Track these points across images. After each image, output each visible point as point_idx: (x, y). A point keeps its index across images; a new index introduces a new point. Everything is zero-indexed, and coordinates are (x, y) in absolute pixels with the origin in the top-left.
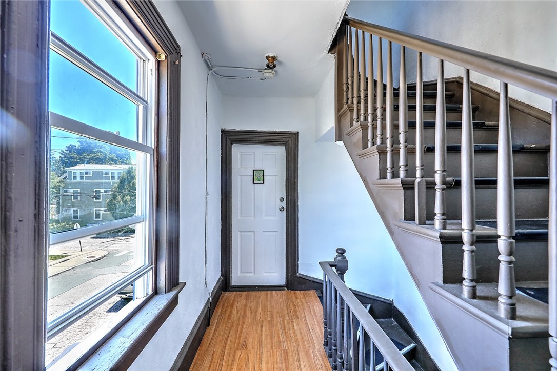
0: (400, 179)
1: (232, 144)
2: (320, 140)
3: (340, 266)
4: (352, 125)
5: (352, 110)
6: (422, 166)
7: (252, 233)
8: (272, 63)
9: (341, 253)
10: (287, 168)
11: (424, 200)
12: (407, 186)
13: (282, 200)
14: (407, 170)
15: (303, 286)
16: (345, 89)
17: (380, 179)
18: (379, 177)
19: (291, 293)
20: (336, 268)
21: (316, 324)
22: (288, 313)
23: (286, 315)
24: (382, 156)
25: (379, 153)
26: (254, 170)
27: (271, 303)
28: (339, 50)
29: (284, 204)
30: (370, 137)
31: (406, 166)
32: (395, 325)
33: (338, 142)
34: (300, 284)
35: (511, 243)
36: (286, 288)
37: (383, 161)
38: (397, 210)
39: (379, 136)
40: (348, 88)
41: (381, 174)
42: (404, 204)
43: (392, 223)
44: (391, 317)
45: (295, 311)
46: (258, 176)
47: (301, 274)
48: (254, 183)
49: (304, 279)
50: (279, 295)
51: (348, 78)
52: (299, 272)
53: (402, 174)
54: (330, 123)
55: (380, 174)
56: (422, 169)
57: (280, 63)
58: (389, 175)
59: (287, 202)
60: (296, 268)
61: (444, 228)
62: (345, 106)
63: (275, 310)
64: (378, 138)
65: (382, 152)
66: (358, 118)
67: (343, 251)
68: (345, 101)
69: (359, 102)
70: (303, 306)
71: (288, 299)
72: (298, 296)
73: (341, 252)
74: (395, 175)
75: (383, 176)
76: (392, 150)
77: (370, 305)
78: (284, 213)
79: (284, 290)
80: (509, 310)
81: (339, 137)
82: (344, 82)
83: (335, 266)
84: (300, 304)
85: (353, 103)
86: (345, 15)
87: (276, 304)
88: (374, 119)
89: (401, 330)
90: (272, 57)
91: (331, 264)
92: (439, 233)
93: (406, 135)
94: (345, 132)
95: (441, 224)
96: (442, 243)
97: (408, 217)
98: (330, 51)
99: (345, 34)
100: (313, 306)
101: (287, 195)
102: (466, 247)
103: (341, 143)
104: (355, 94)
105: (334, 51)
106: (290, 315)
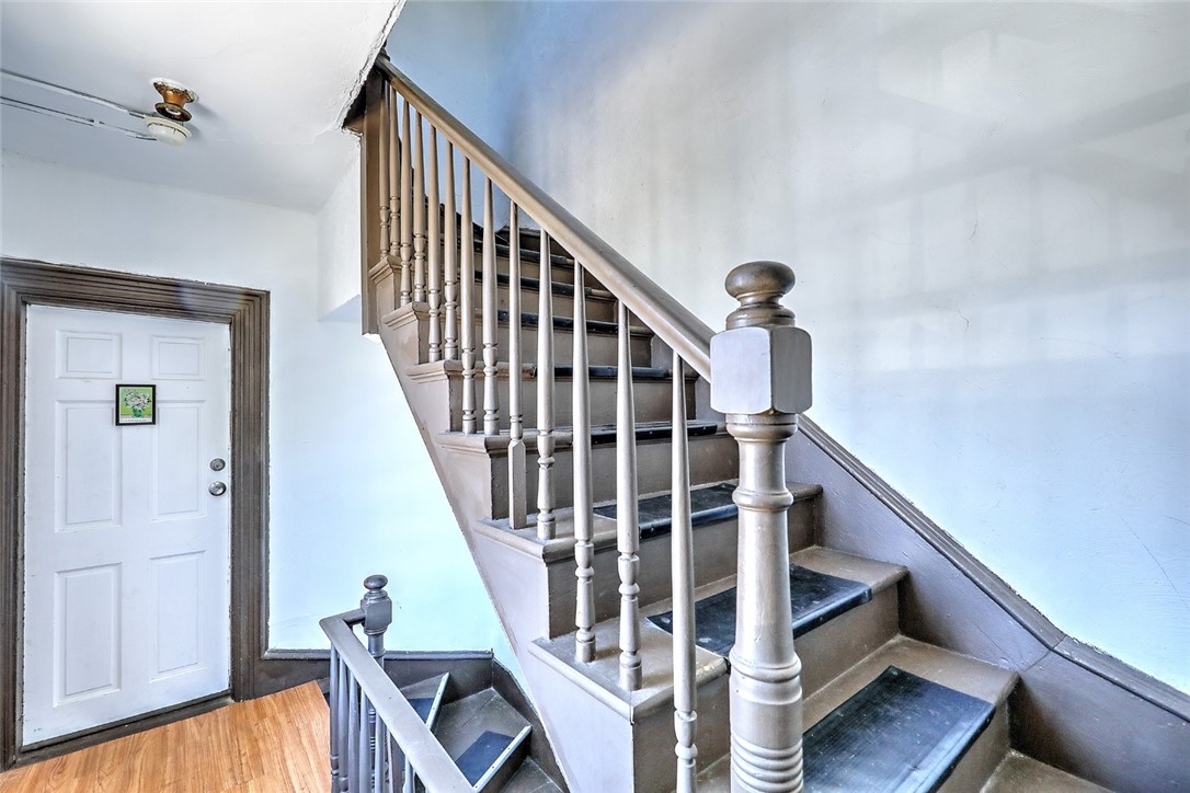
0: (484, 436)
1: (25, 303)
2: (328, 318)
3: (374, 617)
4: (397, 305)
5: (397, 271)
6: (520, 416)
7: (111, 570)
8: (175, 106)
9: (376, 588)
10: (233, 382)
11: (523, 482)
12: (496, 452)
13: (217, 466)
14: (496, 419)
15: (282, 681)
16: (383, 219)
17: (452, 430)
18: (449, 428)
19: (244, 708)
20: (363, 624)
21: (314, 770)
22: (231, 770)
23: (228, 776)
24: (455, 382)
25: (449, 377)
26: (118, 386)
27: (176, 758)
28: (368, 125)
29: (225, 477)
30: (433, 338)
31: (495, 411)
32: (497, 699)
33: (368, 335)
34: (275, 675)
35: (634, 563)
36: (230, 700)
37: (456, 394)
38: (481, 499)
39: (449, 341)
40: (389, 219)
41: (454, 421)
42: (493, 486)
43: (473, 524)
44: (487, 686)
45: (256, 756)
46: (130, 401)
47: (277, 651)
48: (118, 423)
49: (286, 659)
50: (206, 726)
51: (389, 199)
52: (271, 646)
53: (488, 427)
54: (349, 287)
55: (451, 420)
56: (520, 422)
57: (205, 112)
58: (467, 426)
59: (233, 472)
60: (263, 637)
61: (552, 536)
62: (384, 260)
63: (190, 773)
64: (447, 345)
65: (454, 375)
66: (411, 292)
67: (382, 581)
68: (383, 246)
69: (412, 257)
70: (279, 733)
71: (235, 727)
72: (268, 711)
73: (377, 584)
74: (477, 427)
75: (456, 427)
76: (473, 376)
77: (447, 675)
78: (226, 499)
79: (225, 705)
80: (632, 674)
81: (371, 324)
82: (382, 203)
83: (362, 621)
84: (271, 731)
85: (399, 255)
86: (382, 54)
87: (195, 755)
88: (441, 301)
89: (506, 706)
90: (176, 91)
91: (351, 618)
92: (542, 547)
93: (494, 351)
94: (384, 317)
95: (547, 529)
96: (548, 564)
97: (498, 511)
98: (347, 123)
99: (383, 97)
100: (308, 726)
101: (233, 454)
102: (581, 572)
103: (376, 338)
104: (404, 239)
105: (357, 125)
106: (237, 775)
